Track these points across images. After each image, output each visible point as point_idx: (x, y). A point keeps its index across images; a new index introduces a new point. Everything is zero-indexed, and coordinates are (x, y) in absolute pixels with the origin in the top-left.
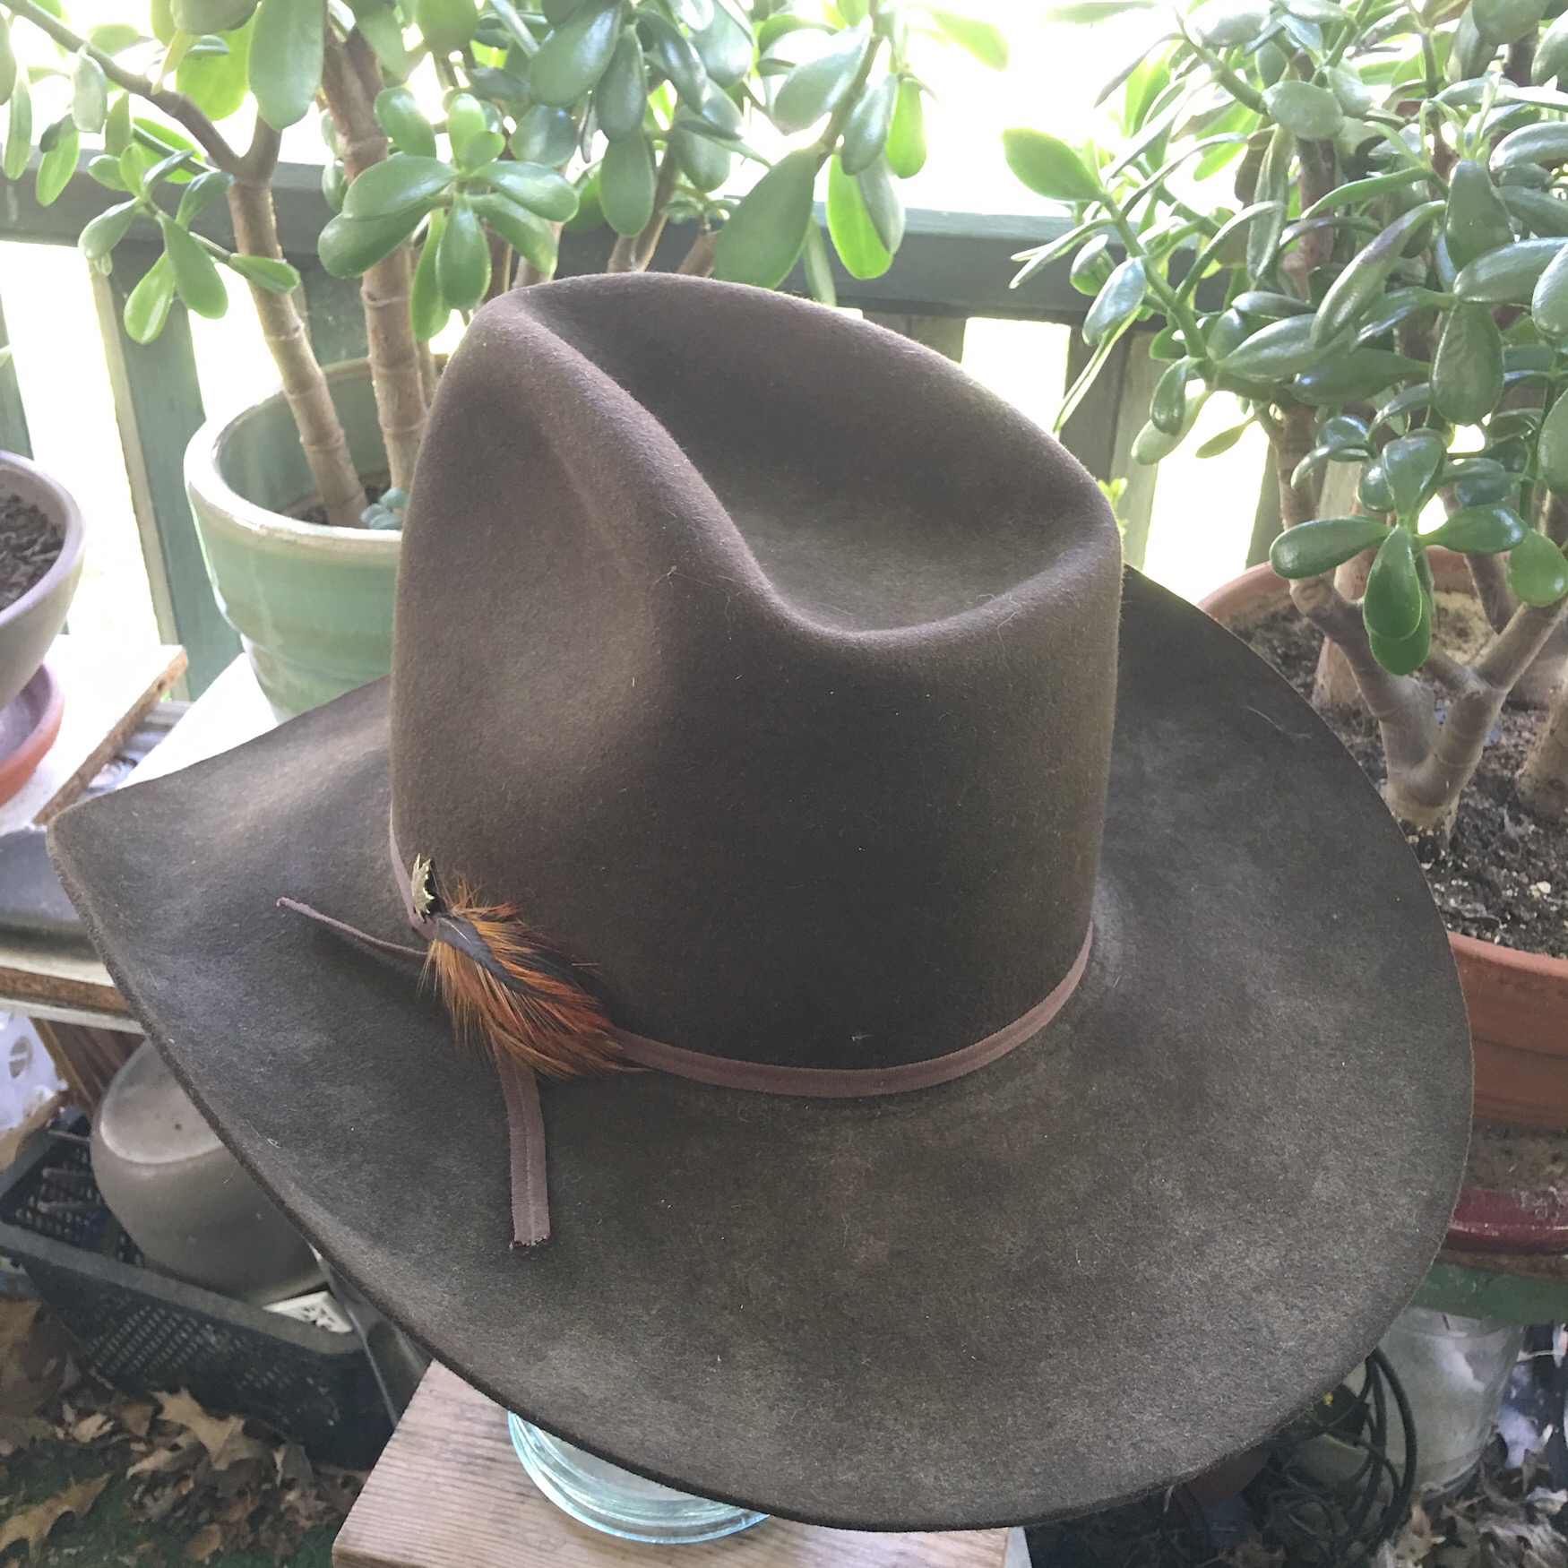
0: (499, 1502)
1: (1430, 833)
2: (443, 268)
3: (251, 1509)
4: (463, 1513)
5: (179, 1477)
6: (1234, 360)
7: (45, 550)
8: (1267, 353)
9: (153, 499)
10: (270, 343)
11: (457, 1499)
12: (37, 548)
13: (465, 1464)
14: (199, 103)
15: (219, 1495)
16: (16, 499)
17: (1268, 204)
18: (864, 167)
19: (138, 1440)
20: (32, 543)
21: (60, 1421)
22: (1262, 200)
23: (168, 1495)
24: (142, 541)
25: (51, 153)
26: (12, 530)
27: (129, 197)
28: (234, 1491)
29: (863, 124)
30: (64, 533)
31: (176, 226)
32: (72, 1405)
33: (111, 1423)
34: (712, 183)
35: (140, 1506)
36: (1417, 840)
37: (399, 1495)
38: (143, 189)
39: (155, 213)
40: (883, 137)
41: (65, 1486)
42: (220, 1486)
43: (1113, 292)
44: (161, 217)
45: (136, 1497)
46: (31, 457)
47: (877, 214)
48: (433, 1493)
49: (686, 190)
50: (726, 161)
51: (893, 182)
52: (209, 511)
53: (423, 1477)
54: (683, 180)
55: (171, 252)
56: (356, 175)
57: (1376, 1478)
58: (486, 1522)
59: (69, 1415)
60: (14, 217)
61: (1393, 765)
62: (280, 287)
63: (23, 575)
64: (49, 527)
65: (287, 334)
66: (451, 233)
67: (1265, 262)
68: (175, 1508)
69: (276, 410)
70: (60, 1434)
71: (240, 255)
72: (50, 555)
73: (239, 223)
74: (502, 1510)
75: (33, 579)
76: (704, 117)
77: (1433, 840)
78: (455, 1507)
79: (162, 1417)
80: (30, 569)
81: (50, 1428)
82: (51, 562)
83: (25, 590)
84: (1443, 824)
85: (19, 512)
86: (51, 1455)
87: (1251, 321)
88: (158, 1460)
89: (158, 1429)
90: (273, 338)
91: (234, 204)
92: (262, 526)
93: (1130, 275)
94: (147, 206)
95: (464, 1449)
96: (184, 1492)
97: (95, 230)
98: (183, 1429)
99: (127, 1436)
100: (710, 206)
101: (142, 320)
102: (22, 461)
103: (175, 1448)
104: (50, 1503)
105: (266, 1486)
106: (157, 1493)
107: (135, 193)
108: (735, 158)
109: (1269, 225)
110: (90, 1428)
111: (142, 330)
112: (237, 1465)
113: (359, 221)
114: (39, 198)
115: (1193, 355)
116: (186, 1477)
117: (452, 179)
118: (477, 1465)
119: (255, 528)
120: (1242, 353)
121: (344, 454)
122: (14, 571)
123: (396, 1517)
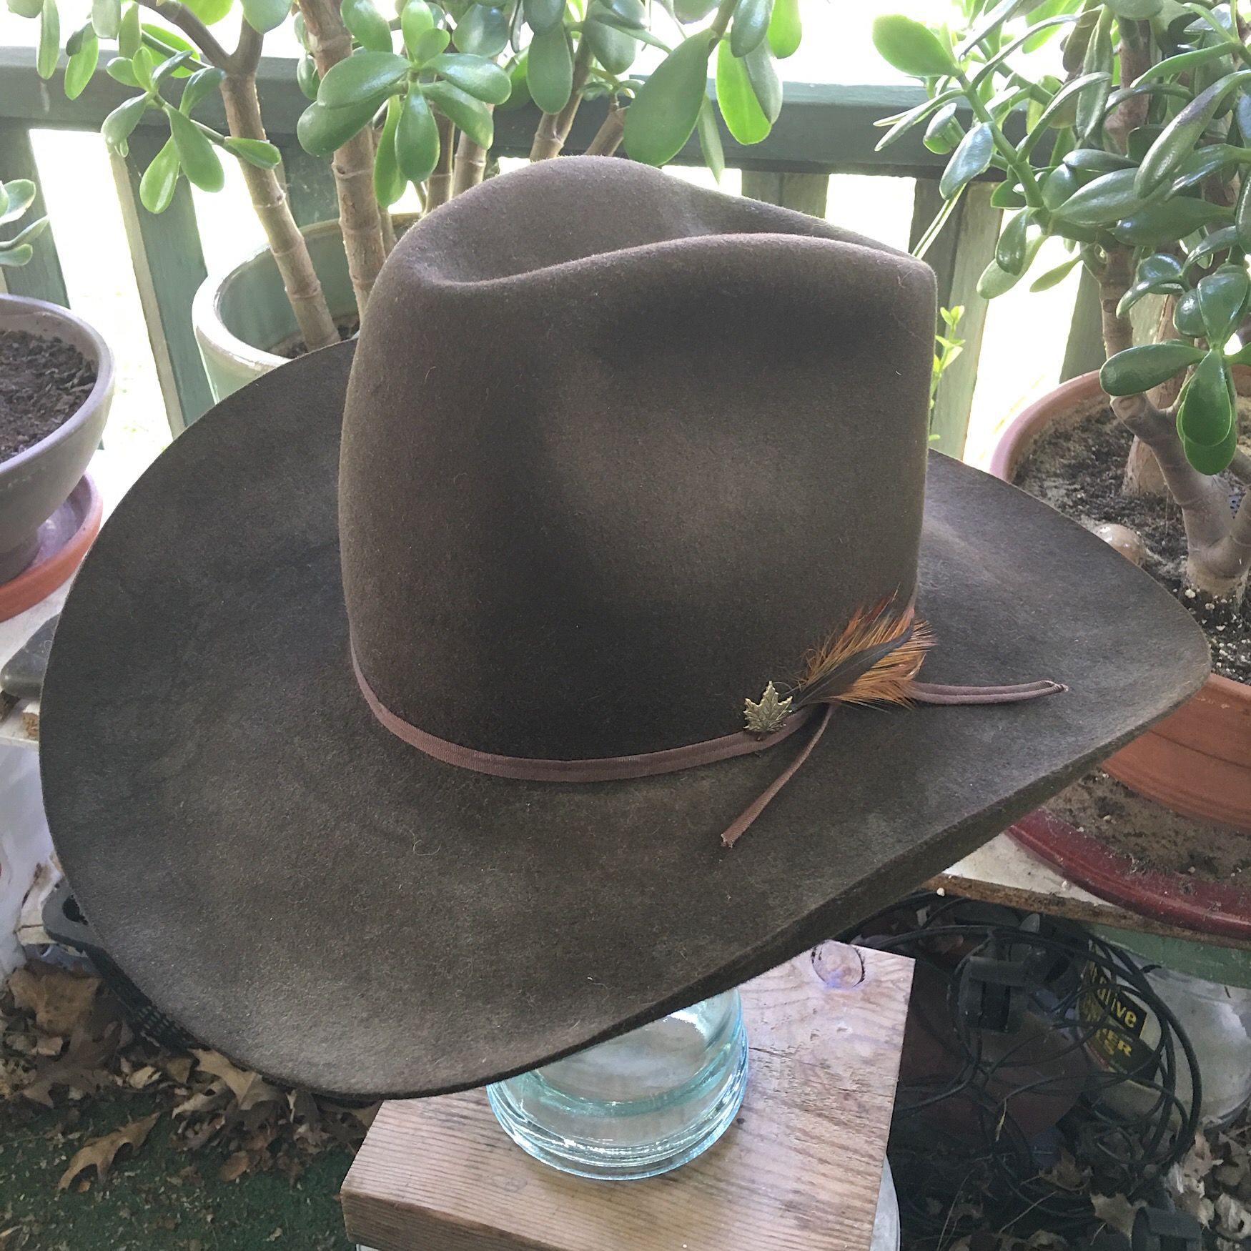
0: (472, 1151)
1: (1224, 601)
2: (399, 146)
3: (270, 1139)
4: (444, 1161)
5: (214, 1115)
6: (1065, 209)
7: (82, 383)
8: (1094, 202)
9: (166, 339)
10: (258, 210)
11: (439, 1149)
12: (76, 381)
13: (444, 1121)
14: (195, 11)
15: (245, 1129)
16: (58, 340)
17: (1095, 76)
18: (750, 50)
19: (181, 1086)
20: (71, 377)
21: (119, 1072)
22: (1090, 72)
23: (205, 1129)
24: (158, 372)
25: (75, 56)
26: (55, 367)
27: (142, 92)
28: (257, 1125)
29: (749, 13)
30: (97, 369)
31: (180, 114)
32: (128, 1060)
33: (159, 1073)
34: (621, 67)
35: (183, 1138)
36: (1213, 606)
37: (391, 1146)
38: (152, 85)
39: (161, 104)
40: (766, 24)
41: (125, 1123)
42: (246, 1123)
43: (965, 154)
44: (167, 108)
45: (180, 1131)
46: (68, 307)
47: (759, 89)
48: (419, 1145)
49: (599, 73)
50: (632, 48)
51: (773, 61)
52: (213, 350)
53: (412, 1132)
54: (596, 64)
55: (176, 137)
56: (326, 70)
57: (1167, 1112)
58: (463, 1168)
59: (126, 1068)
60: (47, 109)
61: (1194, 545)
62: (265, 163)
63: (66, 404)
64: (84, 363)
65: (272, 203)
66: (407, 115)
67: (1092, 124)
68: (210, 1140)
69: (264, 264)
70: (120, 1082)
71: (233, 138)
72: (86, 387)
73: (230, 111)
74: (474, 1158)
75: (74, 407)
76: (614, 11)
77: (1227, 606)
78: (437, 1156)
79: (198, 1069)
80: (71, 398)
81: (111, 1077)
82: (87, 393)
83: (68, 416)
84: (1235, 593)
85: (61, 351)
86: (112, 1099)
87: (1080, 175)
88: (197, 1102)
89: (195, 1076)
90: (261, 207)
91: (226, 95)
92: (256, 363)
93: (979, 138)
94: (156, 98)
95: (443, 1109)
96: (218, 1127)
97: (116, 119)
98: (215, 1078)
99: (171, 1083)
100: (619, 86)
101: (154, 196)
102: (61, 309)
103: (210, 1093)
104: (113, 1136)
105: (281, 1122)
106: (197, 1127)
107: (146, 89)
108: (639, 44)
109: (1096, 94)
110: (142, 1078)
111: (154, 203)
112: (259, 1105)
113: (330, 109)
114: (67, 93)
115: (1032, 206)
116: (219, 1116)
117: (407, 69)
118: (454, 1122)
119: (252, 365)
120: (1074, 202)
121: (320, 301)
122: (58, 400)
123: (391, 1164)
